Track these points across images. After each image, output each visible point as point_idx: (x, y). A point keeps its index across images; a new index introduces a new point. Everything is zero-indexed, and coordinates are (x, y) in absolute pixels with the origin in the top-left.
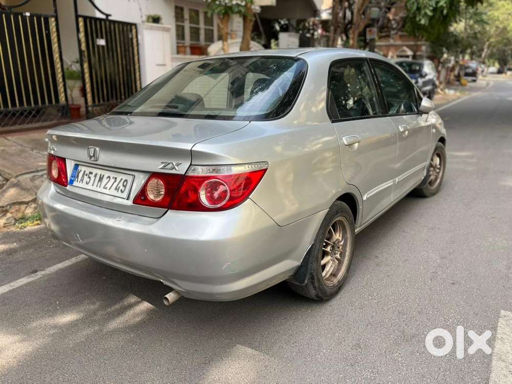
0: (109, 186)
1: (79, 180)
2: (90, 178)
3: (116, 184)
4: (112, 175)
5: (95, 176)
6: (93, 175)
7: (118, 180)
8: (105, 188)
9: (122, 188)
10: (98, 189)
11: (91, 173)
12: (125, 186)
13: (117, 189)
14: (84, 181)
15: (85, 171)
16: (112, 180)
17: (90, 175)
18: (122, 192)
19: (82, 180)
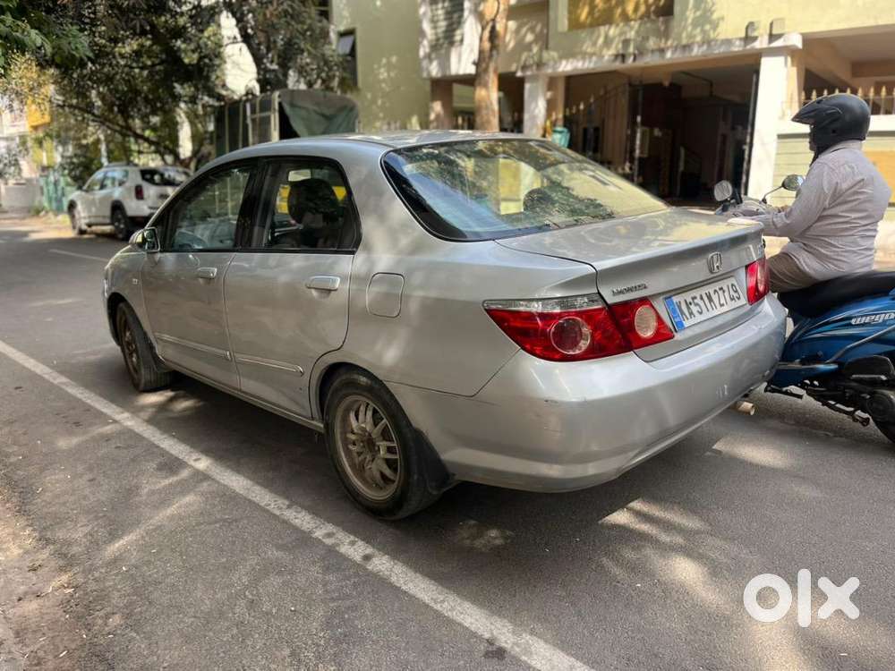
0: (723, 301)
1: (688, 316)
2: (697, 305)
3: (726, 294)
4: (717, 286)
5: (702, 298)
6: (698, 298)
7: (725, 288)
8: (722, 305)
9: (735, 295)
10: (716, 312)
11: (694, 298)
12: (736, 291)
13: (732, 299)
14: (695, 312)
15: (686, 301)
16: (720, 292)
17: (696, 301)
18: (739, 298)
19: (691, 314)
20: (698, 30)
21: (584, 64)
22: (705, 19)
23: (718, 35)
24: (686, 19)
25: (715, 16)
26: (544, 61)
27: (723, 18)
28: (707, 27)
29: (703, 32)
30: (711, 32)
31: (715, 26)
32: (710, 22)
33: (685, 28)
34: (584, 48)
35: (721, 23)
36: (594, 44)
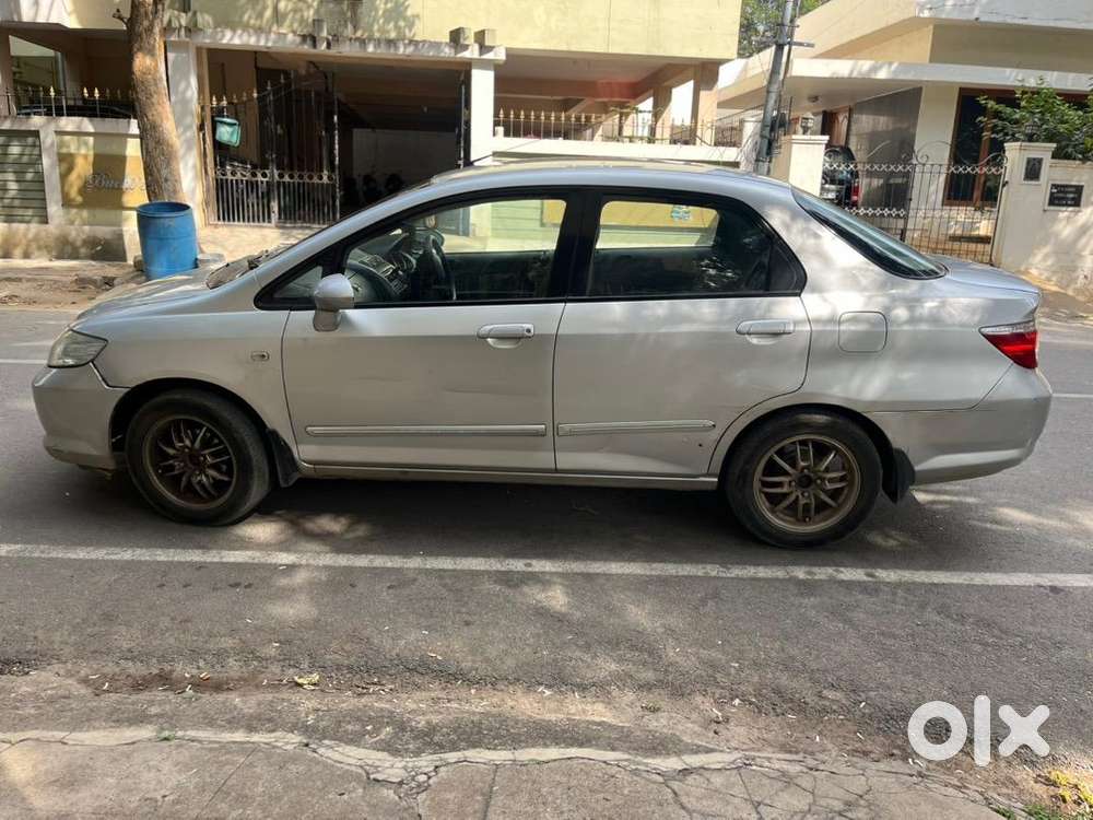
20: (392, 25)
21: (258, 40)
22: (397, 12)
23: (414, 35)
24: (377, 10)
25: (409, 13)
26: (200, 26)
27: (418, 16)
28: (402, 24)
29: (397, 27)
30: (407, 31)
31: (411, 25)
32: (405, 19)
33: (375, 20)
34: (246, 17)
35: (417, 22)
36: (260, 15)
